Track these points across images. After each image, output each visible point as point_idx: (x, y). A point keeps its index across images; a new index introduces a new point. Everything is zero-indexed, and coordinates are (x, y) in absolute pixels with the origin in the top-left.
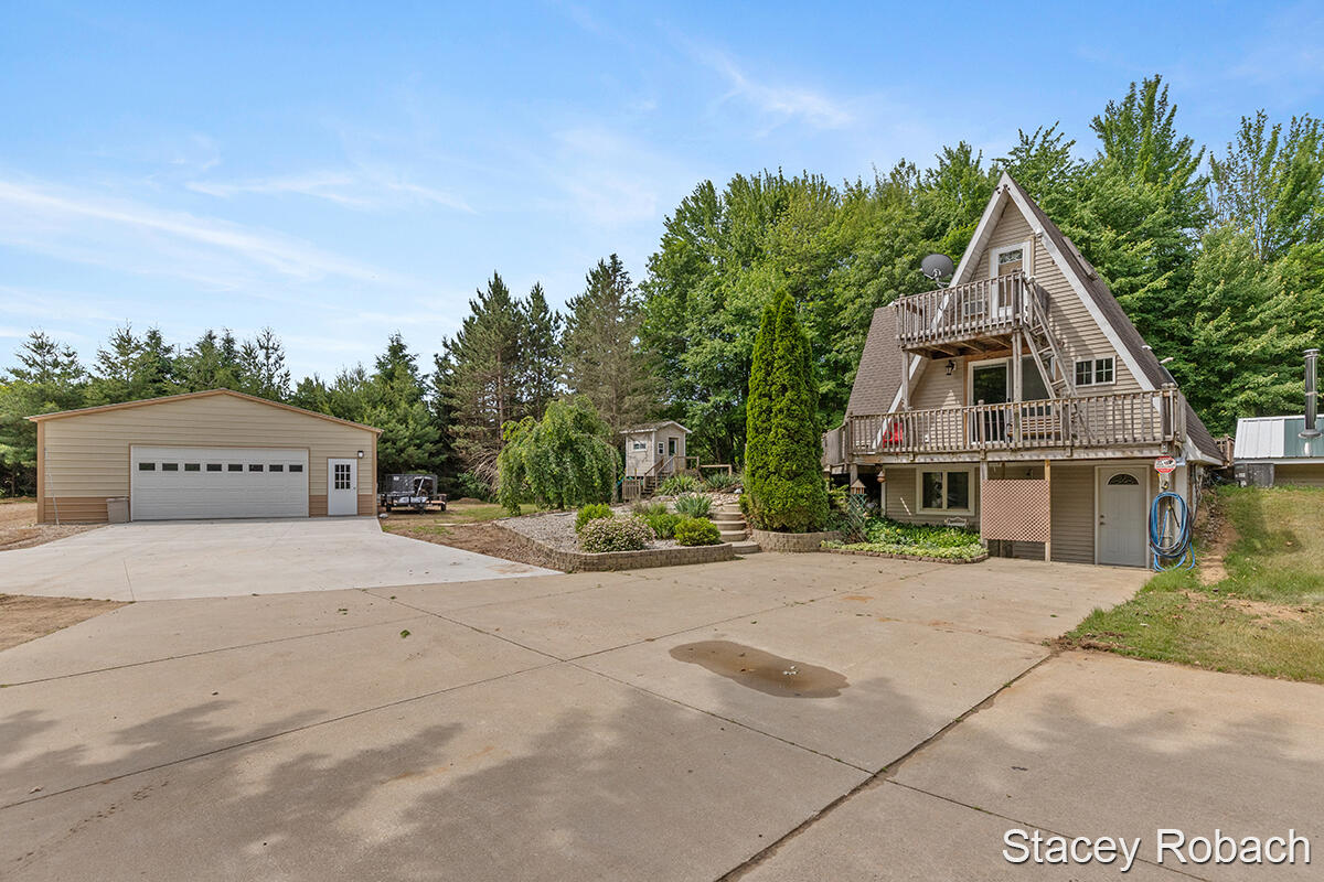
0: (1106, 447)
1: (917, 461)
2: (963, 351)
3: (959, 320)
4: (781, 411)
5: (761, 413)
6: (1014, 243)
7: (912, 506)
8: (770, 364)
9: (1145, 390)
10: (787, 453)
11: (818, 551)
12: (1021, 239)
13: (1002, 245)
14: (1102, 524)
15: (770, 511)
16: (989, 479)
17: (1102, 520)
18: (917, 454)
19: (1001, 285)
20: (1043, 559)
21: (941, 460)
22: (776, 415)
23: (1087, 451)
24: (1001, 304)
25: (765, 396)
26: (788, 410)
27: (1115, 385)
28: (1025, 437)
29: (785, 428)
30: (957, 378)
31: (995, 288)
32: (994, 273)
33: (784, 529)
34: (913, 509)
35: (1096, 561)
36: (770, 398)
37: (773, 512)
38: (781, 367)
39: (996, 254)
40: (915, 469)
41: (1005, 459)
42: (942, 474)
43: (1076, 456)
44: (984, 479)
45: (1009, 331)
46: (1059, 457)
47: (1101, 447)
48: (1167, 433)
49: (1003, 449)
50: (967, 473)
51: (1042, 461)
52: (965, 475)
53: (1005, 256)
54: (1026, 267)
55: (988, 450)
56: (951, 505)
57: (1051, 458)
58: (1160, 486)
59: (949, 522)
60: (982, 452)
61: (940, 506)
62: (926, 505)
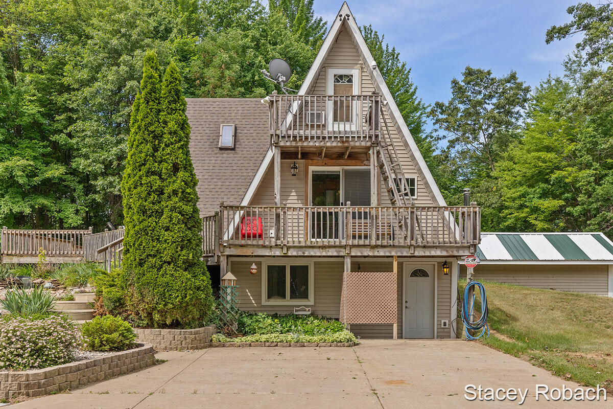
0: (436, 247)
1: (289, 254)
2: (306, 155)
3: (301, 125)
4: (175, 193)
5: (149, 194)
6: (344, 68)
7: (258, 297)
8: (158, 137)
9: (441, 205)
10: (182, 241)
11: (211, 346)
12: (352, 66)
13: (337, 67)
14: (406, 307)
15: (165, 305)
16: (352, 271)
17: (407, 304)
18: (289, 247)
19: (335, 103)
20: (392, 338)
21: (313, 254)
22: (169, 197)
23: (424, 249)
24: (335, 119)
25: (154, 173)
26: (183, 192)
27: (416, 199)
28: (354, 237)
29: (180, 213)
30: (299, 179)
31: (330, 105)
32: (330, 91)
33: (176, 325)
34: (258, 300)
35: (403, 337)
36: (160, 176)
37: (170, 306)
38: (172, 143)
39: (332, 73)
40: (261, 262)
41: (365, 254)
42: (285, 267)
43: (416, 254)
44: (347, 271)
45: (369, 144)
46: (405, 254)
47: (434, 247)
48: (475, 238)
49: (365, 246)
50: (307, 266)
51: (392, 257)
52: (305, 269)
53: (339, 78)
54: (356, 91)
55: (354, 246)
56: (293, 296)
57: (399, 254)
58: (468, 277)
59: (296, 311)
60: (348, 248)
61: (284, 296)
62: (270, 296)
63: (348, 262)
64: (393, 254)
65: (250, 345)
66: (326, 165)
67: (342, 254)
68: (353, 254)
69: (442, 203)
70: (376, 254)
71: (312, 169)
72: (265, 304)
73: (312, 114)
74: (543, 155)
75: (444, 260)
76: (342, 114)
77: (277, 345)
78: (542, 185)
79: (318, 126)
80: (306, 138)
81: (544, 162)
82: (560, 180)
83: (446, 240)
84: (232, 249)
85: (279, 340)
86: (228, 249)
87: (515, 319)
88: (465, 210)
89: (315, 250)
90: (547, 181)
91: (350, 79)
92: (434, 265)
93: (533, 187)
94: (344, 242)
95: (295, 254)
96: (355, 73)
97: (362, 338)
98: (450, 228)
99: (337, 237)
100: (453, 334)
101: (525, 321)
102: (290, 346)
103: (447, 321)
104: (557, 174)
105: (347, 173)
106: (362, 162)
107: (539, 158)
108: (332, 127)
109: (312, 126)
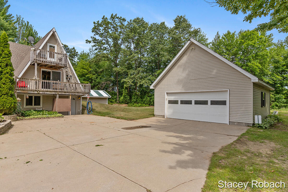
1: (40, 93)
6: (52, 44)
12: (55, 44)
13: (50, 43)
18: (40, 91)
19: (50, 53)
23: (78, 93)
24: (50, 57)
27: (72, 81)
30: (38, 72)
31: (48, 53)
32: (48, 49)
35: (72, 115)
39: (49, 45)
40: (24, 95)
41: (63, 94)
42: (32, 96)
43: (76, 94)
44: (58, 98)
45: (64, 66)
46: (73, 94)
47: (80, 93)
48: (89, 91)
49: (63, 92)
50: (40, 96)
51: (70, 95)
52: (39, 97)
53: (51, 46)
54: (56, 51)
55: (60, 92)
56: (35, 105)
57: (72, 94)
58: (88, 100)
59: (37, 109)
60: (58, 92)
61: (32, 105)
62: (27, 105)
63: (58, 96)
64: (70, 94)
65: (32, 119)
66: (47, 69)
67: (56, 94)
68: (59, 94)
69: (79, 82)
70: (66, 94)
71: (42, 69)
72: (25, 107)
73: (43, 55)
74: (84, 70)
75: (79, 96)
76: (52, 56)
77: (41, 118)
78: (84, 78)
79: (45, 58)
80: (46, 62)
81: (84, 72)
82: (88, 77)
83: (79, 91)
84: (19, 91)
85: (41, 117)
86: (18, 91)
87: (95, 110)
88: (88, 85)
89: (48, 92)
90: (85, 77)
91: (54, 47)
92: (76, 97)
93: (81, 78)
94: (52, 90)
95: (42, 93)
96: (56, 46)
97: (65, 115)
98: (81, 89)
99: (50, 89)
100: (81, 113)
101: (97, 110)
102: (45, 118)
103: (79, 110)
104: (88, 75)
105: (53, 72)
106: (58, 69)
107: (83, 71)
108: (49, 59)
109: (43, 58)
